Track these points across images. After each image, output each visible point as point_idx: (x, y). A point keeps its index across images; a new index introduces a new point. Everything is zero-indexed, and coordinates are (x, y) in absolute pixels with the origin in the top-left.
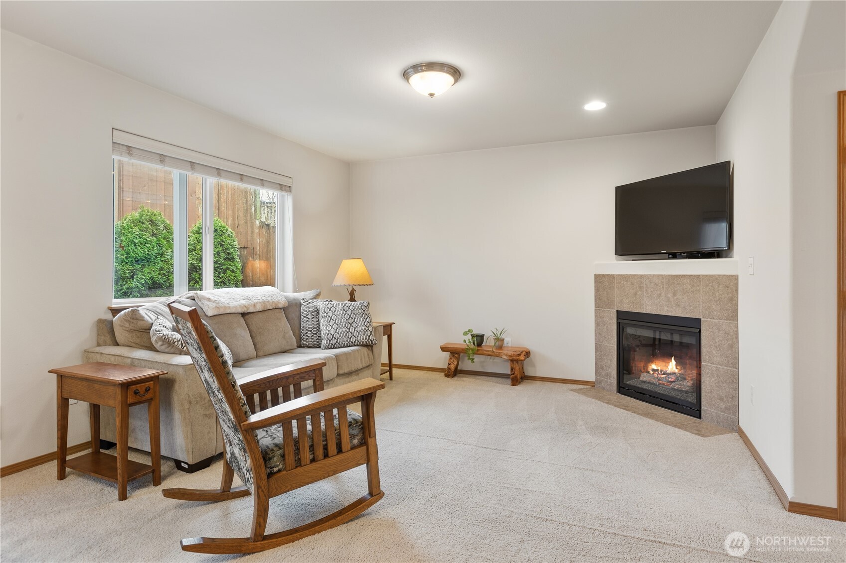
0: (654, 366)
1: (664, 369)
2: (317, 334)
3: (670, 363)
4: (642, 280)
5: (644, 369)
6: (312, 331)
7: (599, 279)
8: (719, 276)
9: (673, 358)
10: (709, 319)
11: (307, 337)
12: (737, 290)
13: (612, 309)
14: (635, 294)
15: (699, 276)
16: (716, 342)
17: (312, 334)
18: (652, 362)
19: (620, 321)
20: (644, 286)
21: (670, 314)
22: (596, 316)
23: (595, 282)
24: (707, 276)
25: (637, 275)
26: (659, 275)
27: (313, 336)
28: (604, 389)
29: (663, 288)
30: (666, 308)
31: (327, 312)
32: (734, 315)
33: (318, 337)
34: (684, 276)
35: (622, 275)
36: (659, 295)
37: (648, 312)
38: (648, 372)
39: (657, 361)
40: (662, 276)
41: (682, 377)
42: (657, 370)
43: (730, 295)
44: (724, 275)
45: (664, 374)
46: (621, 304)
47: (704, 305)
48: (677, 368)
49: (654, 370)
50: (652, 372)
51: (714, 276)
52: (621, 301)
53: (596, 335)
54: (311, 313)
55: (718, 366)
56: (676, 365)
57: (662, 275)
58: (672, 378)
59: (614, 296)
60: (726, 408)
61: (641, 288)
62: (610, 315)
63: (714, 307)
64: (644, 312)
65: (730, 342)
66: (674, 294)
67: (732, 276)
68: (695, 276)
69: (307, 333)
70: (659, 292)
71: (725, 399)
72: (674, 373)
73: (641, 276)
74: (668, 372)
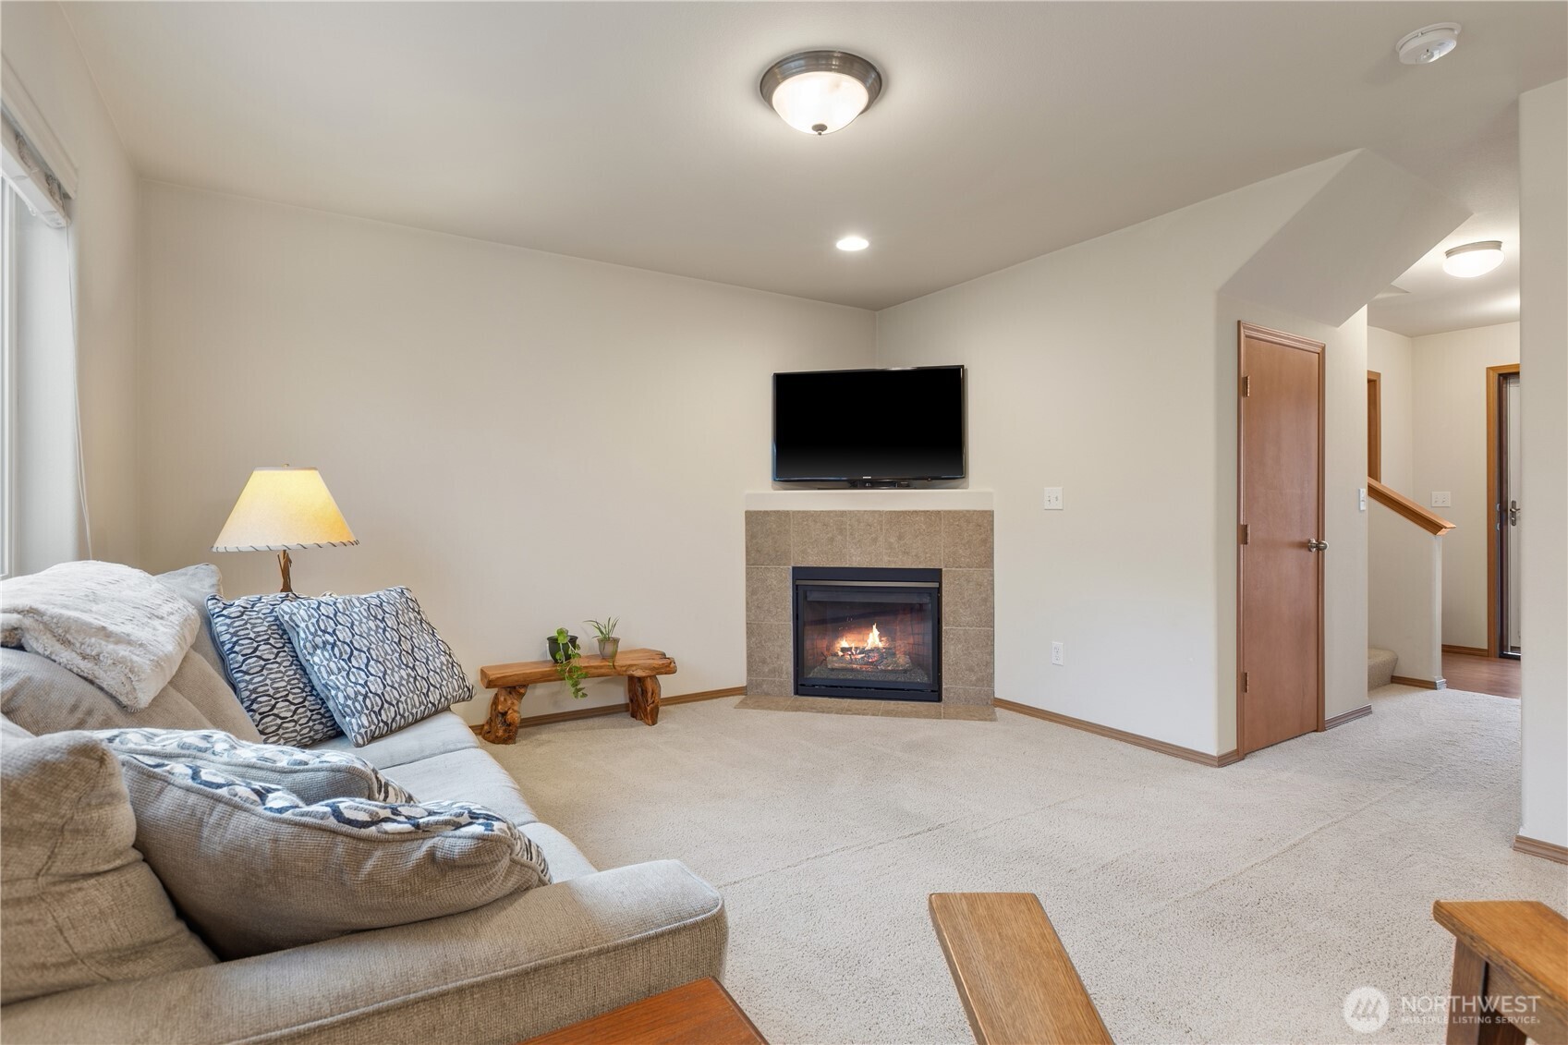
0: (844, 643)
1: (861, 645)
2: (307, 703)
3: (871, 634)
4: (844, 519)
5: (828, 650)
6: (290, 697)
7: (754, 519)
8: (968, 511)
9: (874, 627)
10: (953, 569)
11: (279, 721)
12: (992, 530)
13: (785, 564)
14: (832, 540)
15: (938, 512)
16: (964, 598)
17: (293, 708)
18: (842, 636)
19: (798, 582)
20: (848, 527)
21: (893, 566)
22: (748, 579)
23: (747, 524)
24: (950, 511)
25: (835, 511)
26: (874, 512)
27: (295, 712)
28: (767, 694)
29: (881, 529)
30: (886, 558)
31: (330, 630)
32: (988, 561)
33: (309, 714)
34: (916, 512)
35: (804, 512)
36: (875, 540)
37: (855, 565)
38: (836, 655)
39: (849, 635)
40: (880, 513)
41: (889, 653)
42: (850, 649)
43: (983, 536)
44: (975, 511)
45: (860, 653)
46: (803, 557)
47: (947, 551)
48: (881, 641)
49: (843, 650)
50: (840, 654)
51: (962, 512)
52: (804, 552)
53: (748, 609)
54: (267, 642)
55: (967, 628)
56: (880, 636)
57: (880, 511)
58: (874, 658)
59: (789, 545)
60: (978, 680)
61: (841, 531)
62: (781, 576)
63: (961, 551)
64: (847, 566)
65: (984, 595)
66: (900, 538)
67: (986, 512)
68: (932, 512)
69: (274, 707)
70: (874, 535)
71: (976, 669)
72: (876, 649)
73: (843, 513)
74: (867, 648)
